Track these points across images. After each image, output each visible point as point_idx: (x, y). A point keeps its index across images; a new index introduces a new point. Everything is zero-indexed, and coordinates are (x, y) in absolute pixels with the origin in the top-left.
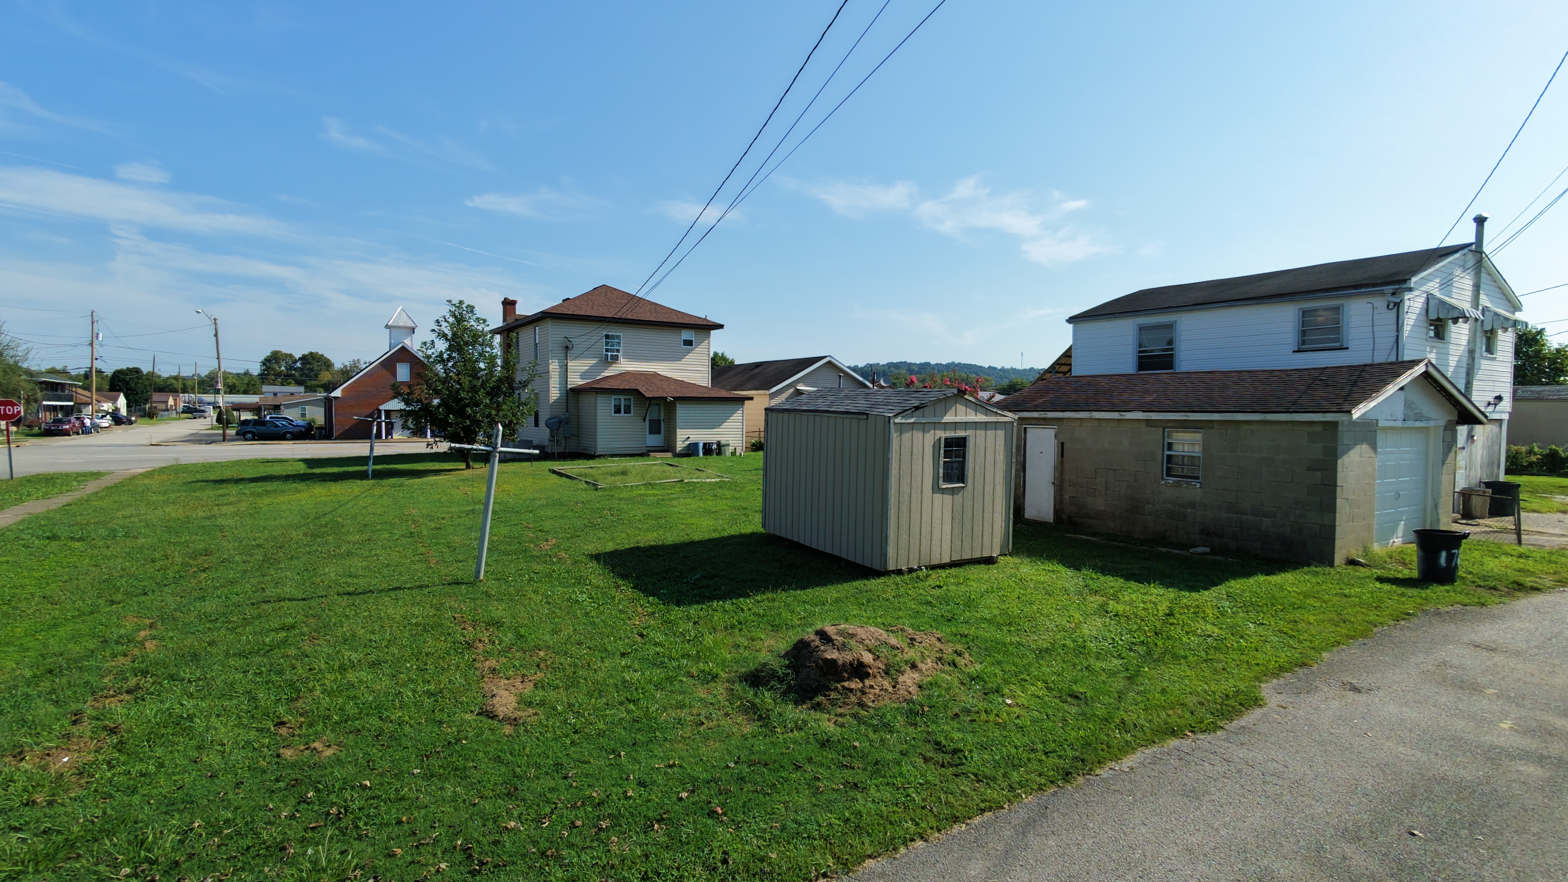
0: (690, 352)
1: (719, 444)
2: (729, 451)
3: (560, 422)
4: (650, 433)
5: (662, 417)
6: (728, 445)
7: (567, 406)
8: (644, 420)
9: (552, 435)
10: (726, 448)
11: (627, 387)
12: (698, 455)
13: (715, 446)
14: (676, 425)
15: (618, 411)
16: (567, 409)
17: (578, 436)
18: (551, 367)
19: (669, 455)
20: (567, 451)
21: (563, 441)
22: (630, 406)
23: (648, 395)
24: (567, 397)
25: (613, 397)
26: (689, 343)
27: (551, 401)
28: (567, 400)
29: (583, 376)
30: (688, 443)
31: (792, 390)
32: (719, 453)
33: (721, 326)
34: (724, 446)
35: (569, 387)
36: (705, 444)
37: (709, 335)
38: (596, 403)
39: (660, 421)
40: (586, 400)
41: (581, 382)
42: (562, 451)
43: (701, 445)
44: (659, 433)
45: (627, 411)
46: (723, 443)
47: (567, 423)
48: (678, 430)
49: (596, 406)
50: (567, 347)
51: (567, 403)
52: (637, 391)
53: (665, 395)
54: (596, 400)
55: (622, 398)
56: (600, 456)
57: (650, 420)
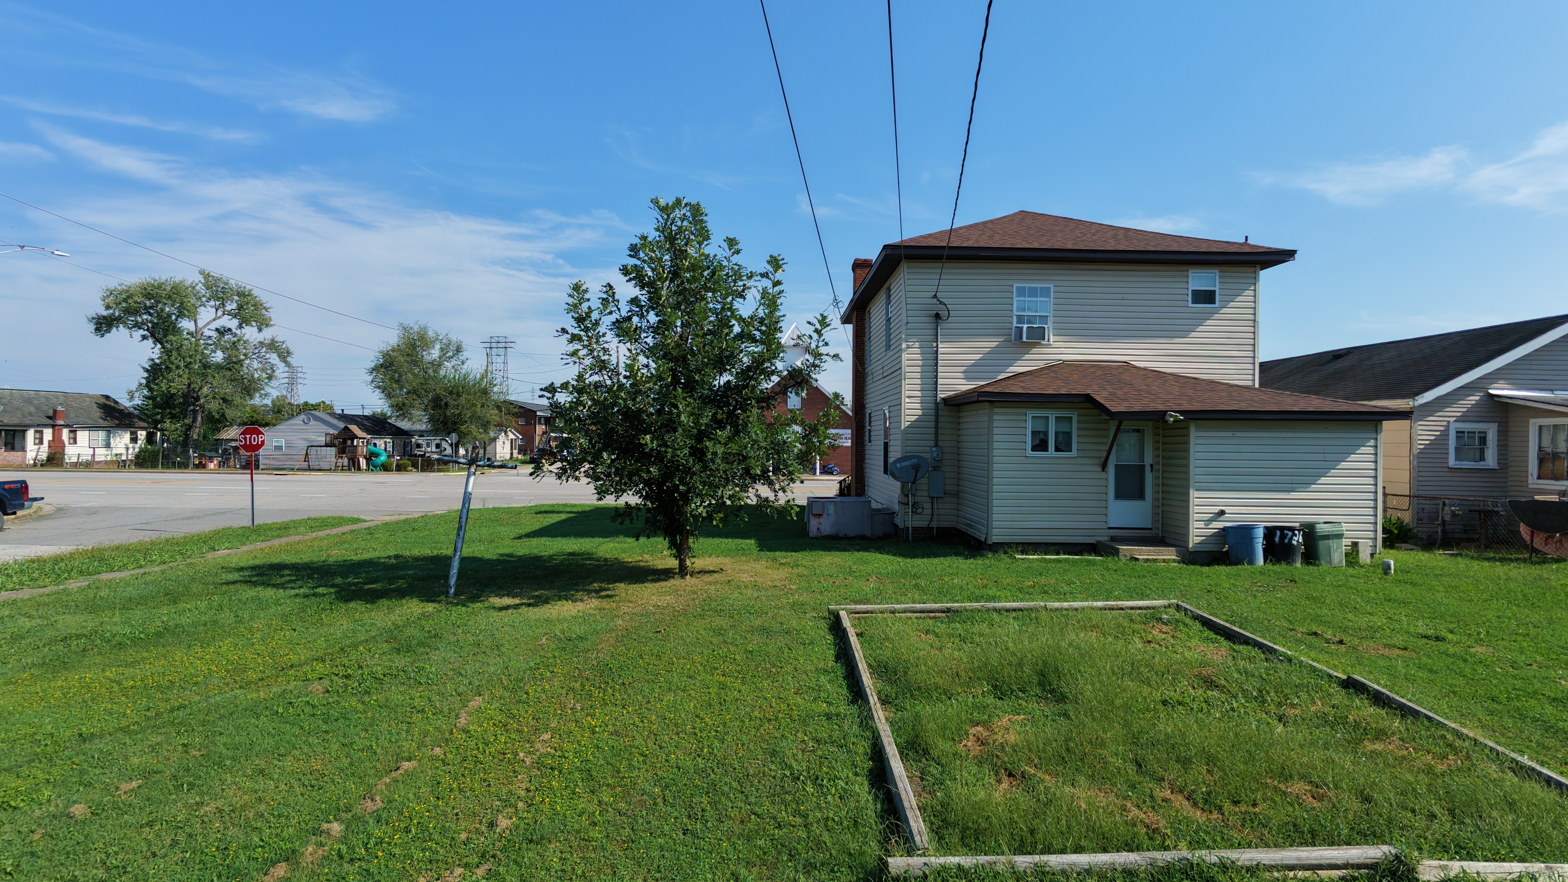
0: (1208, 316)
1: (1309, 531)
2: (1338, 552)
3: (916, 468)
4: (1119, 496)
5: (1148, 460)
6: (1340, 536)
7: (937, 434)
8: (1104, 466)
9: (905, 493)
10: (1333, 544)
11: (1063, 391)
12: (1251, 562)
13: (1298, 539)
14: (1187, 480)
15: (1040, 445)
16: (936, 440)
17: (957, 495)
18: (905, 356)
19: (1169, 554)
20: (934, 524)
21: (928, 506)
22: (1069, 435)
23: (1115, 406)
24: (937, 416)
25: (1031, 413)
26: (1206, 297)
27: (904, 425)
28: (937, 421)
29: (969, 374)
30: (1221, 525)
31: (1474, 398)
32: (1311, 556)
33: (1285, 256)
34: (1327, 537)
35: (941, 395)
36: (1270, 532)
37: (1256, 278)
38: (990, 428)
39: (1142, 468)
40: (973, 419)
41: (965, 386)
42: (924, 524)
43: (1260, 533)
44: (1141, 496)
45: (1064, 445)
46: (1322, 529)
47: (936, 468)
48: (1194, 494)
49: (990, 434)
50: (937, 316)
51: (937, 428)
52: (1088, 398)
53: (1161, 408)
54: (991, 421)
55: (1052, 416)
56: (997, 548)
57: (1117, 466)
